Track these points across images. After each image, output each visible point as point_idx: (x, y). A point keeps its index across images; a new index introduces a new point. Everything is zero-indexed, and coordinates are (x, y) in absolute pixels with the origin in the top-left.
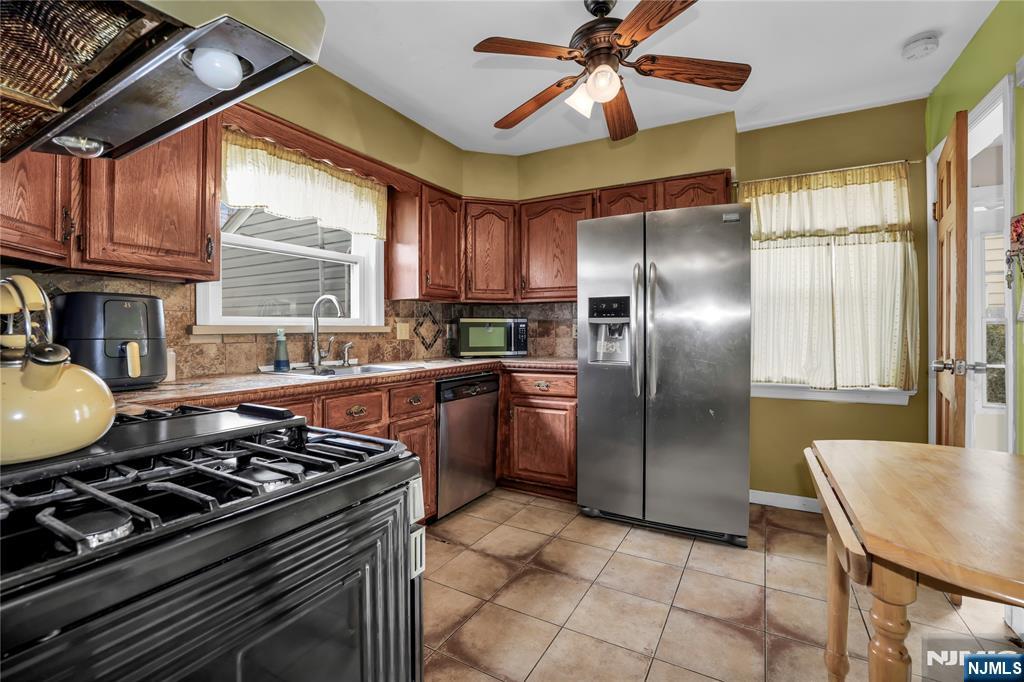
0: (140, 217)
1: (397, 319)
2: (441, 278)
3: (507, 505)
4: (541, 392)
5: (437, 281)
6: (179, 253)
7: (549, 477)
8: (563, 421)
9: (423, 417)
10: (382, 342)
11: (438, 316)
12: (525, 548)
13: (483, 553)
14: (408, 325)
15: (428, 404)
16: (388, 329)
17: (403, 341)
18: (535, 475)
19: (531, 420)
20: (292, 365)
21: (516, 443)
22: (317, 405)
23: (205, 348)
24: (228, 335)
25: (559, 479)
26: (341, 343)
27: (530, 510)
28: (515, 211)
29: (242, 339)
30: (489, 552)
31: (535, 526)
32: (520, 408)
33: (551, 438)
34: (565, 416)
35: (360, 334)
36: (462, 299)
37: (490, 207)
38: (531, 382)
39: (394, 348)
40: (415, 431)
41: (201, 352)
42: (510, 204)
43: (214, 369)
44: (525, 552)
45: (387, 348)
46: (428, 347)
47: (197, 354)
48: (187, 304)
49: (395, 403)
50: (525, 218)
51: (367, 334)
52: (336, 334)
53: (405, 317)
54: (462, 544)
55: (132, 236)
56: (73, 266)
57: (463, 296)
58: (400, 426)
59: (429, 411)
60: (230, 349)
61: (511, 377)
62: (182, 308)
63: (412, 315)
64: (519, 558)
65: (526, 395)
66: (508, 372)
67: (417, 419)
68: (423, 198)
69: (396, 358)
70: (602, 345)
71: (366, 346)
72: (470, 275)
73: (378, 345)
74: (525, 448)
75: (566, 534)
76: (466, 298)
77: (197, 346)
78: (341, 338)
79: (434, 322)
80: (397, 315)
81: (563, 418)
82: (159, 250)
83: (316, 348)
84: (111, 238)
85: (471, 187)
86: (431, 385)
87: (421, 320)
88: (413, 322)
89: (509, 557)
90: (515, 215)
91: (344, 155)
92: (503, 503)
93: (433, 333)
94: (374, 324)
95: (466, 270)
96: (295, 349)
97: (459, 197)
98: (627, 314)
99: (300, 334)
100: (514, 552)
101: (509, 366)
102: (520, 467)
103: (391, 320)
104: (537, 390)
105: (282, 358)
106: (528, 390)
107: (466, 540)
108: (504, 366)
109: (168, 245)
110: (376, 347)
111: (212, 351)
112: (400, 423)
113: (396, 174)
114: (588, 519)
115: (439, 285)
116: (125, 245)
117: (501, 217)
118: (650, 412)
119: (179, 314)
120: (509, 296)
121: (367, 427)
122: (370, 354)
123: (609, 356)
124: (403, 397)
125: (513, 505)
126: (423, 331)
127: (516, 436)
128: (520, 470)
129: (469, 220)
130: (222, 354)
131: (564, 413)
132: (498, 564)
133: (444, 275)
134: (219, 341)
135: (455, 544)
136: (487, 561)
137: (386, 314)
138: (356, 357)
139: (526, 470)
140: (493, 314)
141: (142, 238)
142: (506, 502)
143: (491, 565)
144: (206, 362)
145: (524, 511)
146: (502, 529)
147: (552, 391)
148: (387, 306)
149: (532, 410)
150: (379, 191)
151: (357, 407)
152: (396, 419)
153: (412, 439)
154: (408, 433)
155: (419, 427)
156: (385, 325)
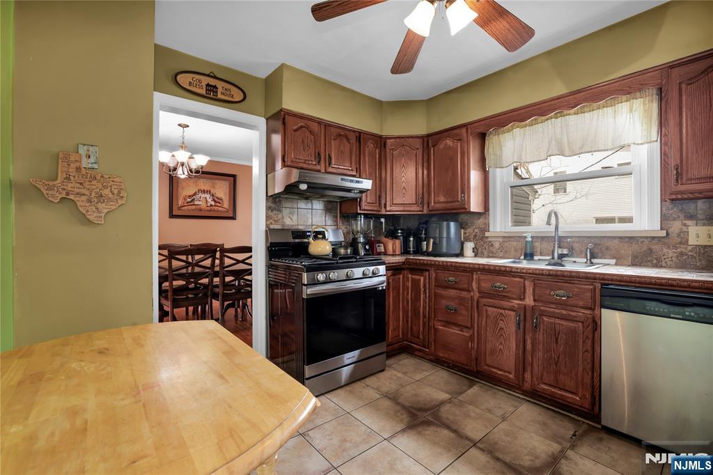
0: (441, 192)
6: (453, 202)
16: (663, 233)
17: (702, 247)
22: (475, 276)
23: (494, 243)
24: (505, 237)
40: (562, 322)
41: (492, 245)
43: (497, 254)
47: (490, 246)
48: (487, 221)
49: (537, 290)
51: (631, 238)
53: (709, 219)
55: (439, 199)
58: (541, 310)
60: (506, 244)
62: (484, 224)
67: (564, 312)
71: (628, 250)
80: (690, 217)
82: (447, 202)
83: (556, 247)
84: (434, 202)
103: (676, 223)
105: (528, 252)
110: (645, 250)
111: (497, 245)
112: (542, 308)
116: (438, 203)
119: (483, 227)
121: (512, 301)
130: (501, 246)
134: (501, 240)
138: (615, 258)
141: (442, 199)
148: (668, 209)
151: (499, 284)
152: (541, 304)
153: (557, 327)
154: (552, 320)
155: (566, 320)
156: (661, 229)
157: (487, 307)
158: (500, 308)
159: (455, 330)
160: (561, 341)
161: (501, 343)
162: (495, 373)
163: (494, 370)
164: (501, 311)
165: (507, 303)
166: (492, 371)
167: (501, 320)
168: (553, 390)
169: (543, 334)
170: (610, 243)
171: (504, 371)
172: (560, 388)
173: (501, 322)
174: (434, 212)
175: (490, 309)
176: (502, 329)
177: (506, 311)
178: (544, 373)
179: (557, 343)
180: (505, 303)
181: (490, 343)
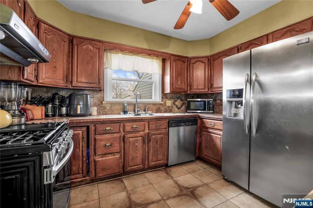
0: (83, 76)
1: (166, 99)
2: (179, 85)
3: (197, 167)
4: (212, 127)
5: (177, 86)
6: (92, 83)
7: (214, 160)
8: (219, 139)
9: (162, 132)
10: (161, 107)
11: (183, 98)
12: (192, 185)
13: (176, 182)
14: (171, 101)
15: (164, 127)
16: (162, 103)
17: (169, 106)
18: (209, 158)
19: (208, 137)
20: (128, 113)
21: (203, 145)
22: (122, 125)
23: (106, 107)
24: (112, 104)
25: (218, 162)
26: (145, 107)
27: (204, 171)
28: (208, 59)
29: (116, 105)
30: (178, 182)
31: (202, 178)
32: (205, 133)
33: (215, 145)
34: (220, 137)
35: (153, 104)
36: (189, 92)
37: (198, 59)
38: (209, 123)
39: (165, 109)
40: (158, 136)
41: (105, 108)
42: (207, 57)
43: (108, 112)
44: (190, 187)
45: (163, 109)
46: (179, 108)
47: (104, 108)
48: (102, 96)
49: (150, 126)
50: (212, 61)
51: (155, 104)
52: (144, 104)
53: (170, 98)
54: (171, 177)
55: (82, 80)
56: (70, 88)
57: (189, 91)
58: (152, 133)
59: (165, 130)
60: (113, 107)
61: (203, 121)
62: (101, 97)
63: (172, 98)
64: (187, 188)
65: (207, 128)
66: (201, 119)
67: (159, 132)
68: (171, 59)
69: (166, 112)
70: (234, 110)
71: (155, 108)
72: (191, 84)
73: (159, 108)
74: (206, 148)
75: (212, 185)
76: (190, 92)
77: (104, 106)
78: (146, 105)
79: (182, 100)
80: (167, 98)
81: (219, 138)
82: (88, 83)
83: (136, 108)
84: (77, 81)
85: (191, 54)
86: (166, 121)
87: (176, 100)
88: (173, 101)
89: (183, 187)
90: (208, 61)
91: (141, 51)
92: (197, 166)
93: (181, 104)
94: (158, 101)
95: (190, 82)
96: (131, 108)
97: (187, 58)
98: (242, 97)
99: (133, 104)
100: (186, 185)
101: (201, 117)
102: (204, 154)
103: (164, 100)
104: (210, 126)
105: (126, 110)
106: (207, 126)
107: (174, 176)
108: (200, 116)
109: (90, 82)
110: (158, 108)
111: (108, 108)
112: (152, 132)
113: (160, 53)
114: (225, 181)
115: (178, 88)
116: (80, 82)
117: (202, 62)
118: (252, 142)
119: (100, 98)
120: (205, 91)
121: (139, 132)
122: (156, 110)
123: (236, 115)
124: (154, 124)
125: (200, 167)
126: (177, 103)
127: (203, 142)
128: (205, 155)
129: (191, 65)
130: (110, 109)
131: (220, 136)
132: (177, 188)
133: (180, 85)
134: (110, 105)
135: (170, 176)
136: (175, 185)
137: (162, 98)
138: (151, 111)
139: (206, 156)
140: (205, 97)
141: (84, 80)
142: (198, 166)
143: (175, 187)
144: (106, 110)
145: (202, 171)
146: (190, 175)
147: (216, 127)
148: (162, 95)
149: (209, 134)
150: (159, 60)
151: (135, 126)
152: (151, 131)
153: (157, 138)
154: (155, 136)
155: (160, 134)
156: (162, 101)
157: (129, 139)
158: (135, 137)
159: (110, 157)
160: (158, 143)
161: (137, 153)
162: (134, 168)
163: (133, 167)
164: (136, 138)
165: (139, 134)
166: (132, 168)
167: (136, 142)
168: (156, 162)
169: (152, 143)
170: (150, 106)
171: (138, 165)
172: (158, 161)
173: (137, 143)
174: (75, 88)
175: (130, 139)
176: (137, 146)
177: (138, 138)
178: (153, 158)
179: (157, 144)
180: (138, 135)
181: (131, 155)
